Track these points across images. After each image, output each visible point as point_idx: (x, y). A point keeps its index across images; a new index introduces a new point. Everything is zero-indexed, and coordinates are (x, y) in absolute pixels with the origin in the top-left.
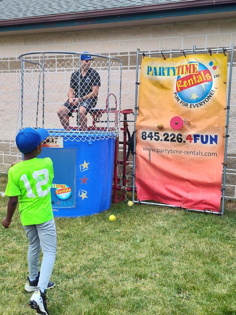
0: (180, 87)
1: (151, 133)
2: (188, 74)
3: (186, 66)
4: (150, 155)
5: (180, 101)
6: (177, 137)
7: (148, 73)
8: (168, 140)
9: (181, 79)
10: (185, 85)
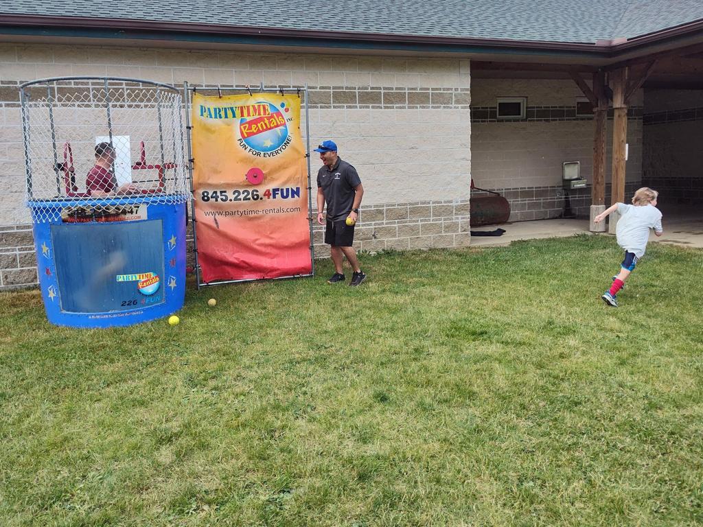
2: (257, 117)
3: (254, 107)
4: (216, 220)
5: (248, 149)
6: (252, 194)
7: (202, 115)
8: (240, 199)
9: (246, 123)
10: (254, 129)
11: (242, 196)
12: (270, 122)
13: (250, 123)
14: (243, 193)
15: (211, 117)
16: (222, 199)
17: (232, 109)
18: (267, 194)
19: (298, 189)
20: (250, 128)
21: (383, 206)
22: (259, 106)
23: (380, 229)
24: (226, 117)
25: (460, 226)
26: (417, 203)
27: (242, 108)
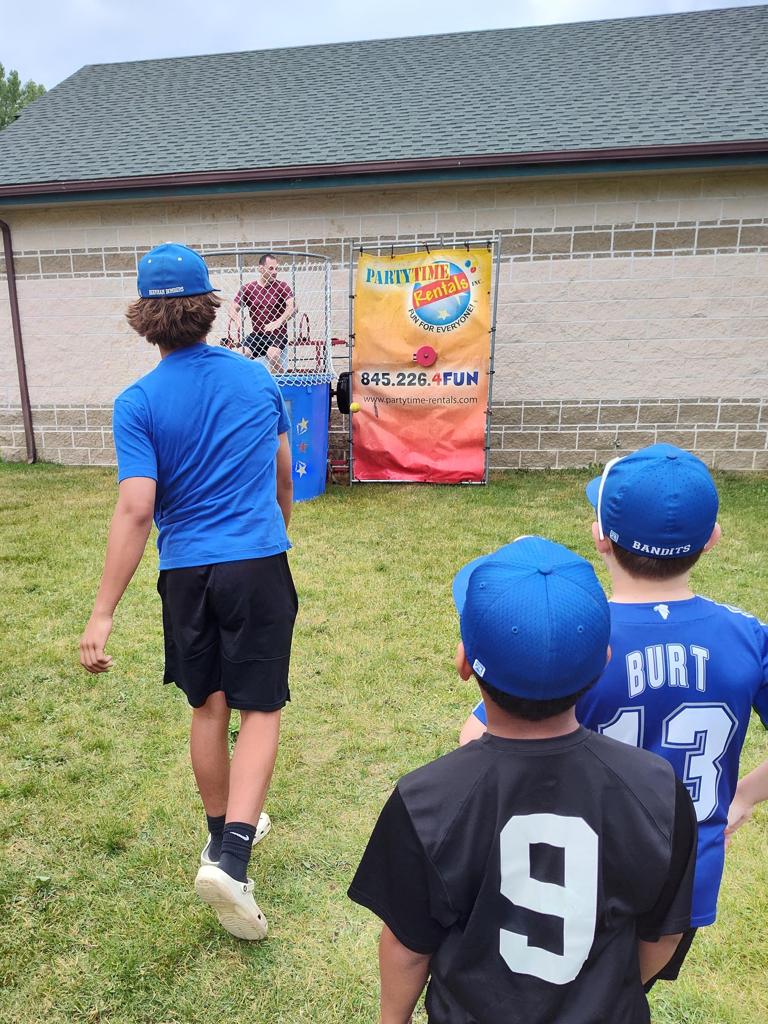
0: (419, 302)
1: (377, 374)
2: (433, 280)
3: (431, 267)
4: (376, 408)
5: (419, 323)
6: (419, 378)
7: (369, 281)
8: (404, 384)
9: (422, 288)
11: (407, 381)
12: (448, 288)
13: (425, 289)
14: (409, 377)
15: (382, 282)
16: (383, 383)
17: (405, 271)
18: (436, 379)
19: (476, 373)
20: (424, 296)
22: (437, 267)
23: (628, 434)
24: (398, 282)
27: (416, 269)
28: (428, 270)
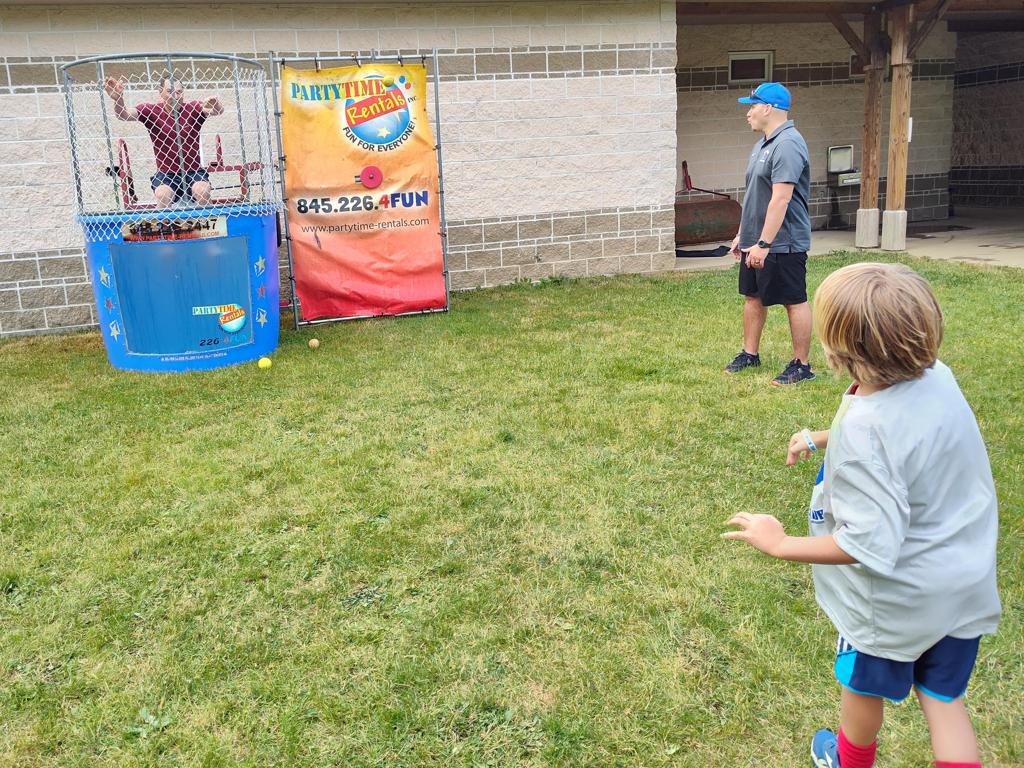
0: (354, 119)
1: (315, 201)
2: (368, 96)
4: (317, 238)
5: (357, 141)
6: (364, 202)
7: (295, 96)
8: (348, 209)
9: (355, 105)
10: (364, 114)
11: (350, 205)
12: (385, 104)
13: (360, 105)
14: (352, 201)
15: (307, 98)
16: (324, 209)
17: (334, 86)
18: (384, 201)
19: (425, 193)
20: (359, 113)
21: (549, 216)
22: (370, 82)
23: (546, 247)
24: (327, 98)
25: (660, 241)
26: (599, 212)
27: (347, 84)
28: (360, 86)
